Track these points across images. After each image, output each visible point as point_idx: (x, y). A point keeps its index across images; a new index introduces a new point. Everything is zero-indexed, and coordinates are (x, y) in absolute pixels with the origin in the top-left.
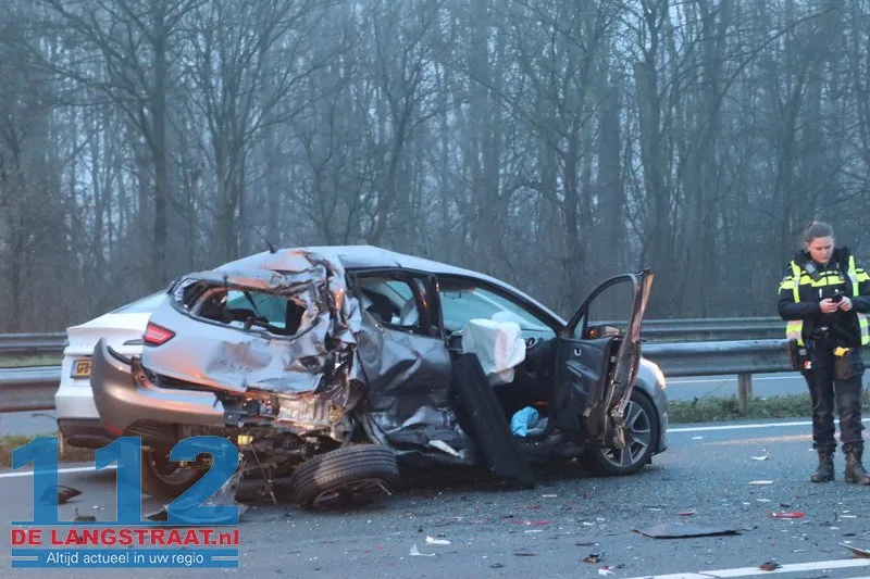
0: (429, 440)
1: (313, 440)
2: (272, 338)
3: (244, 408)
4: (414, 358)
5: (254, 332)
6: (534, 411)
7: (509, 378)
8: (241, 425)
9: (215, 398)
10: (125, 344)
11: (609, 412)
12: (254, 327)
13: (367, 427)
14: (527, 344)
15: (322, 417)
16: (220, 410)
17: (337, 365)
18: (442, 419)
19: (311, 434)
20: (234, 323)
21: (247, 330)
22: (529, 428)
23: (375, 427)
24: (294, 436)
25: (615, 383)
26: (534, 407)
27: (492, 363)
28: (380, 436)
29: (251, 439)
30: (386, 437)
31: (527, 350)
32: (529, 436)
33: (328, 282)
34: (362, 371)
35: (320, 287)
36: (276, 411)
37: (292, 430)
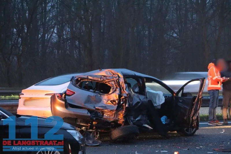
0: (143, 124)
1: (113, 124)
2: (101, 94)
3: (94, 114)
4: (140, 101)
5: (96, 93)
6: (166, 117)
7: (159, 107)
8: (94, 119)
9: (87, 111)
10: (45, 95)
11: (192, 118)
12: (96, 91)
13: (128, 120)
14: (165, 98)
15: (116, 117)
16: (89, 114)
17: (122, 103)
18: (145, 119)
19: (113, 122)
20: (91, 90)
21: (94, 92)
22: (166, 121)
23: (130, 120)
24: (108, 122)
25: (194, 109)
26: (166, 116)
27: (156, 103)
28: (132, 123)
29: (97, 123)
30: (133, 123)
31: (165, 99)
32: (166, 124)
33: (119, 79)
34: (129, 105)
35: (116, 81)
36: (103, 115)
37: (107, 121)
